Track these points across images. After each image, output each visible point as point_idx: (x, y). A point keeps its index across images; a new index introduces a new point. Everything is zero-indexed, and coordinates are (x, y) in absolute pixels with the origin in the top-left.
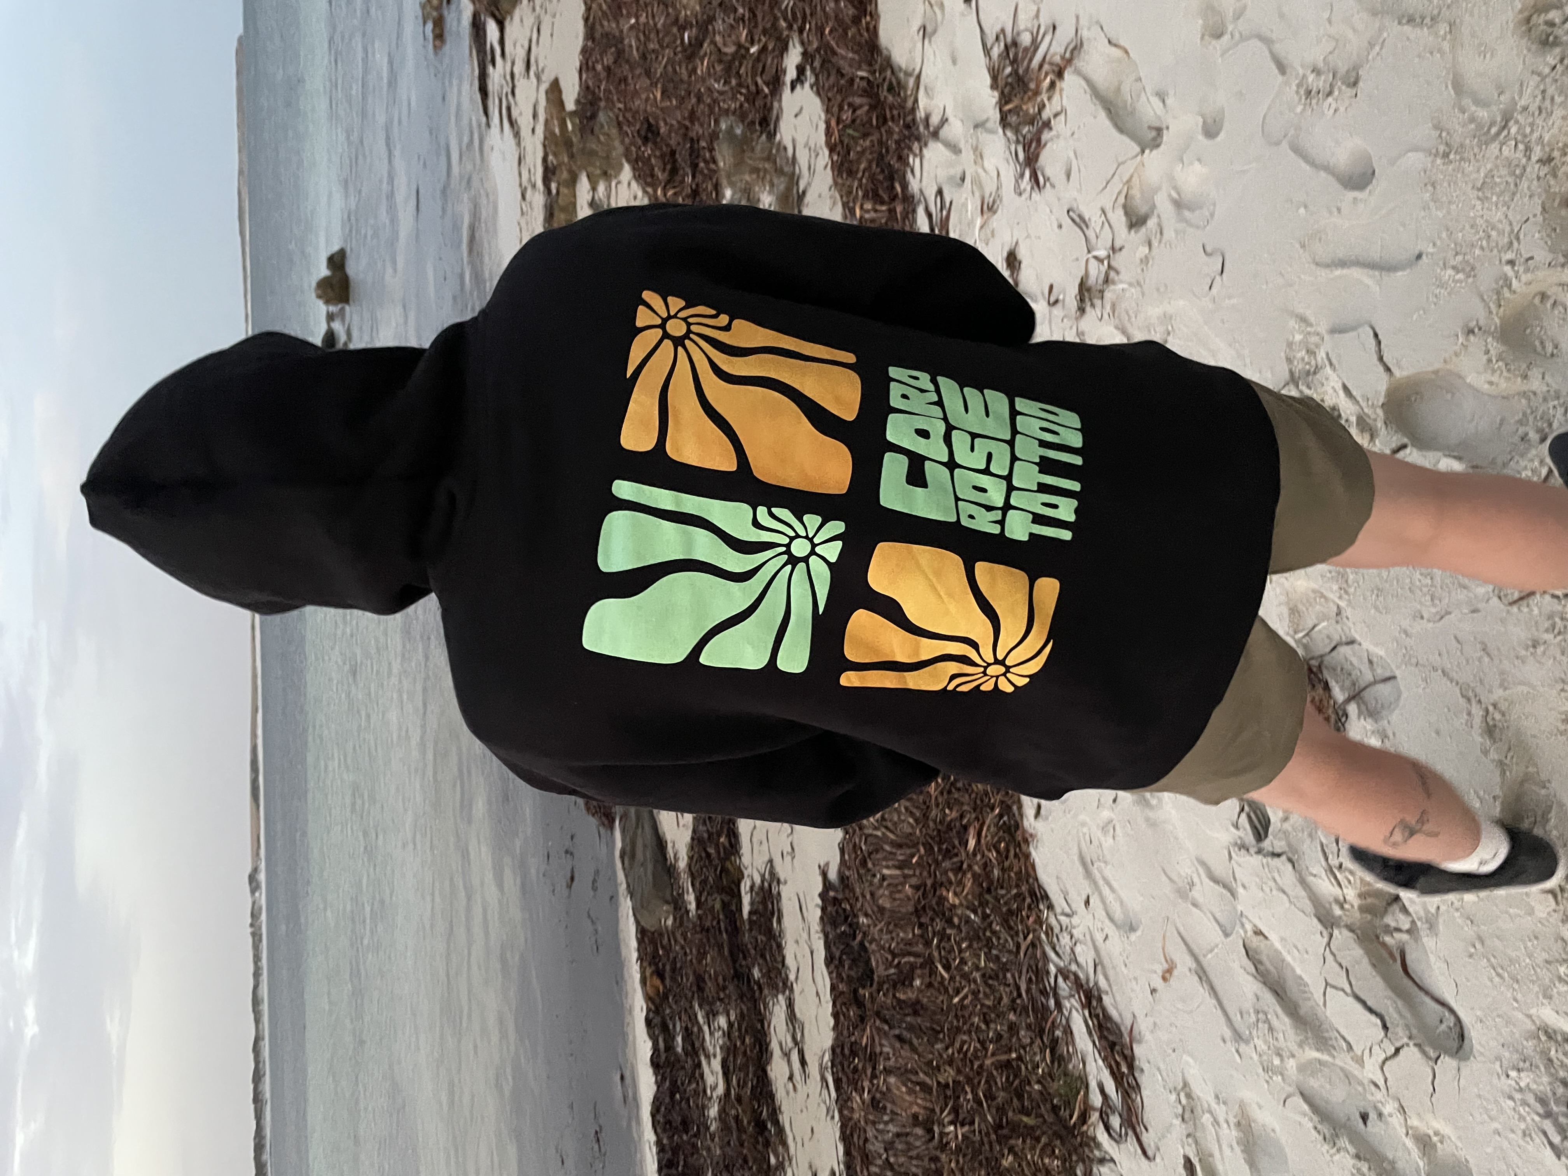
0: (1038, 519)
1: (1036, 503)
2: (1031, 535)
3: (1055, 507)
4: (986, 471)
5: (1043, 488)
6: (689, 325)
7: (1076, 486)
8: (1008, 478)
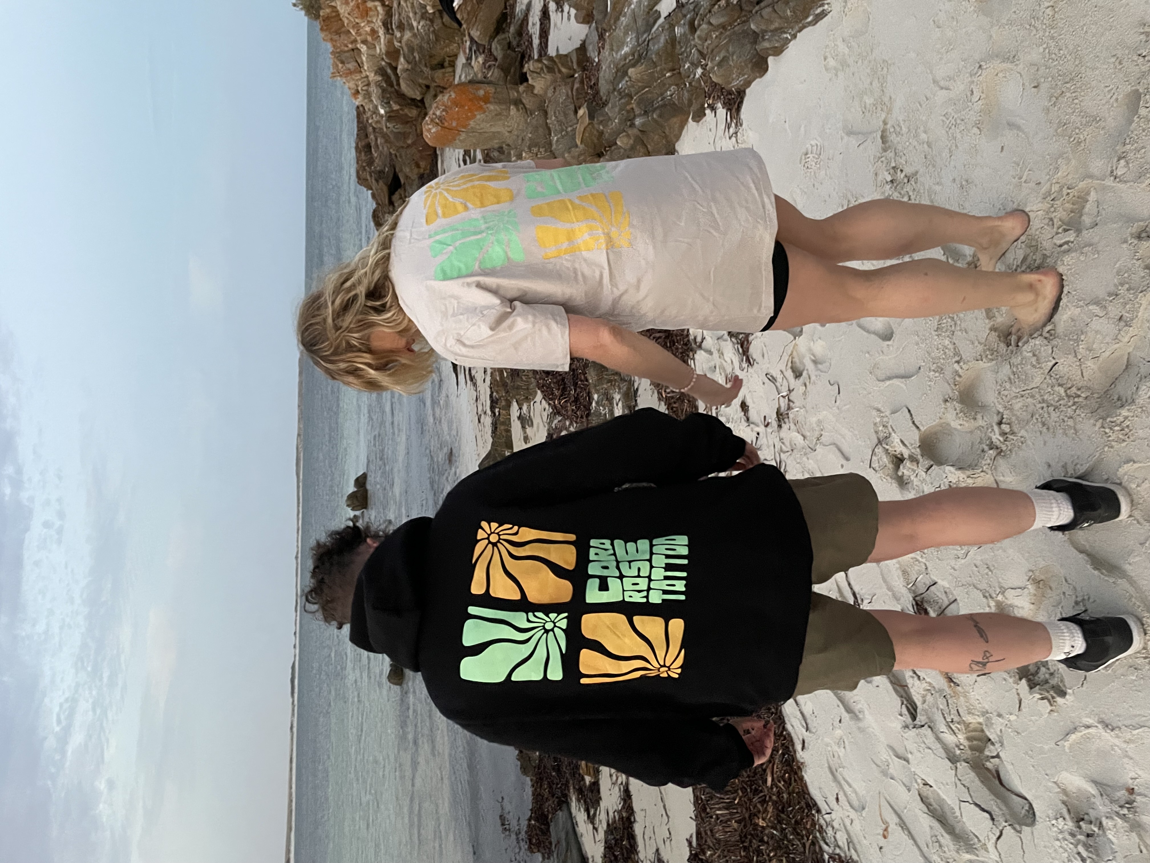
0: (665, 592)
1: (664, 585)
2: (663, 600)
3: (674, 585)
4: (639, 576)
5: (666, 578)
6: (499, 535)
7: (684, 574)
8: (649, 577)
